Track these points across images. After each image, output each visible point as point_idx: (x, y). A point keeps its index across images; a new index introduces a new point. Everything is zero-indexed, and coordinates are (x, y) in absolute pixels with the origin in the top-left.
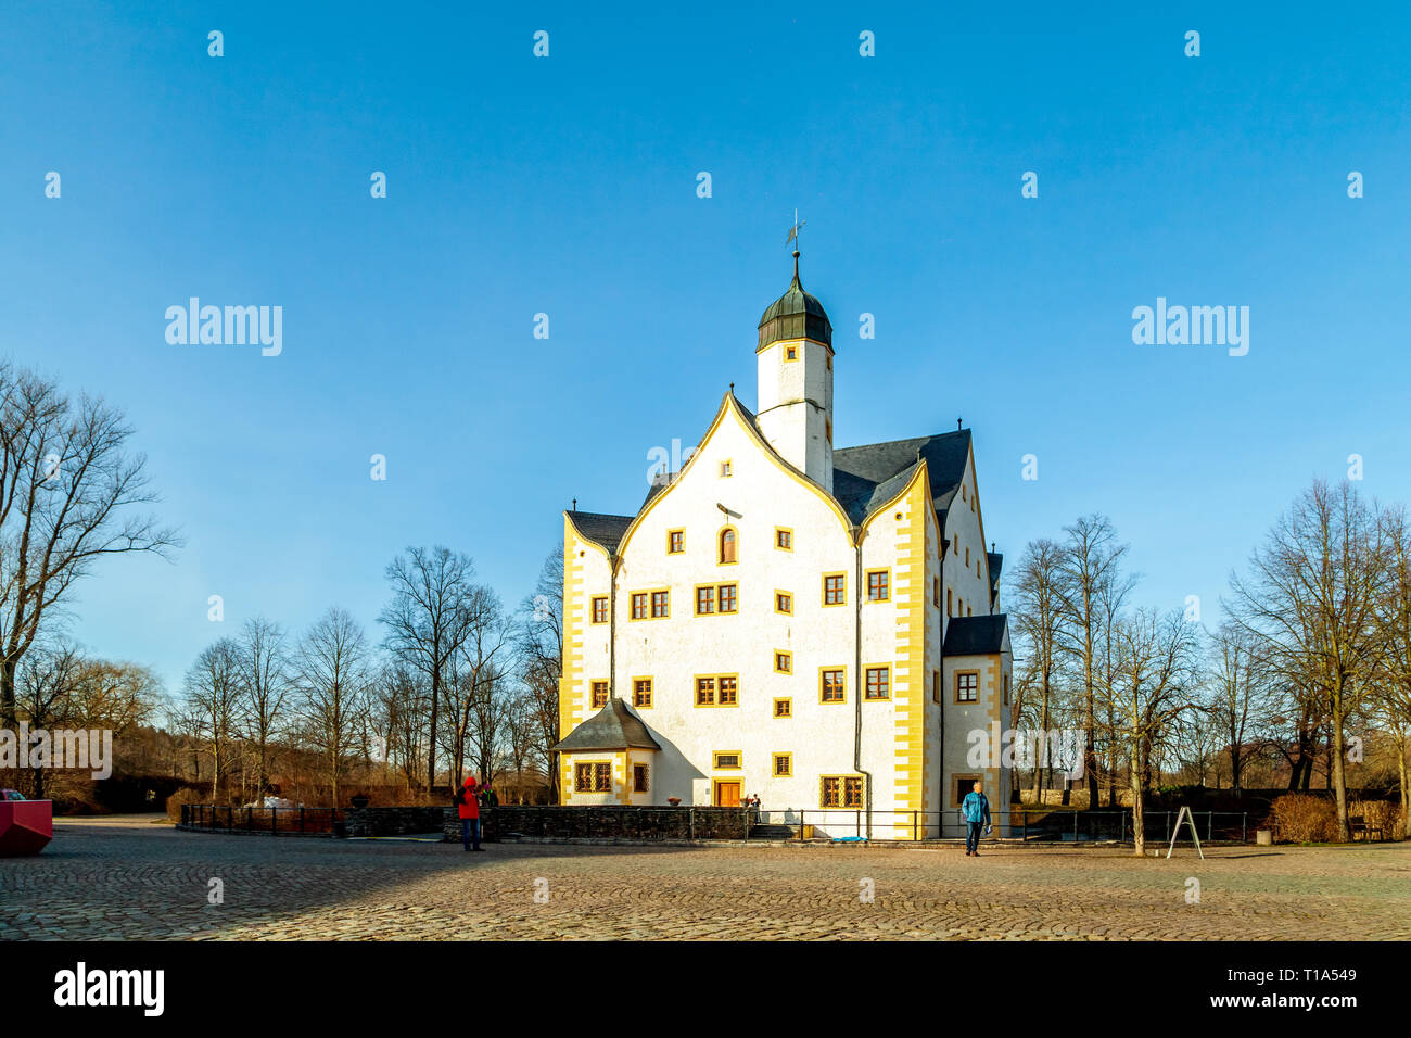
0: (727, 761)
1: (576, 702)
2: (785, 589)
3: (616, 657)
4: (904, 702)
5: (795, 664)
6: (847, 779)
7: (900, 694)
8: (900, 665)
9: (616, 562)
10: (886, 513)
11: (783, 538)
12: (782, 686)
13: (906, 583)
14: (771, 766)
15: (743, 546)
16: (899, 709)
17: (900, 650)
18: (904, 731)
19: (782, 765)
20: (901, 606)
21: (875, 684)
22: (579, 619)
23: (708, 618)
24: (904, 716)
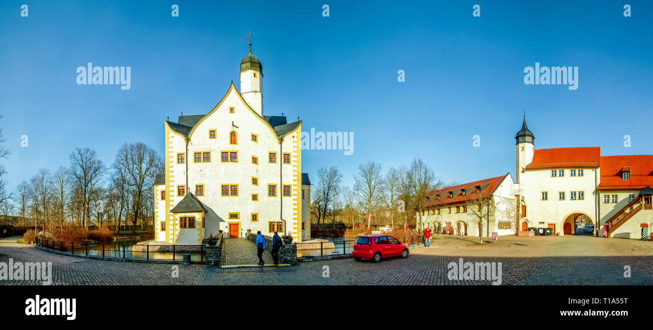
0: (234, 216)
1: (171, 194)
2: (256, 155)
3: (188, 176)
4: (296, 197)
5: (259, 182)
6: (278, 222)
7: (294, 195)
8: (294, 185)
9: (188, 140)
10: (290, 135)
11: (254, 138)
12: (255, 190)
13: (296, 159)
14: (250, 217)
15: (239, 138)
16: (294, 200)
17: (294, 180)
18: (296, 207)
19: (254, 218)
20: (294, 166)
21: (287, 191)
22: (172, 162)
23: (226, 163)
24: (296, 202)
